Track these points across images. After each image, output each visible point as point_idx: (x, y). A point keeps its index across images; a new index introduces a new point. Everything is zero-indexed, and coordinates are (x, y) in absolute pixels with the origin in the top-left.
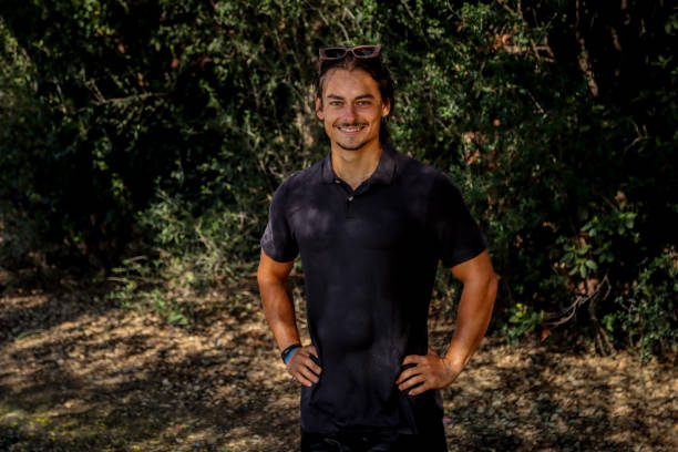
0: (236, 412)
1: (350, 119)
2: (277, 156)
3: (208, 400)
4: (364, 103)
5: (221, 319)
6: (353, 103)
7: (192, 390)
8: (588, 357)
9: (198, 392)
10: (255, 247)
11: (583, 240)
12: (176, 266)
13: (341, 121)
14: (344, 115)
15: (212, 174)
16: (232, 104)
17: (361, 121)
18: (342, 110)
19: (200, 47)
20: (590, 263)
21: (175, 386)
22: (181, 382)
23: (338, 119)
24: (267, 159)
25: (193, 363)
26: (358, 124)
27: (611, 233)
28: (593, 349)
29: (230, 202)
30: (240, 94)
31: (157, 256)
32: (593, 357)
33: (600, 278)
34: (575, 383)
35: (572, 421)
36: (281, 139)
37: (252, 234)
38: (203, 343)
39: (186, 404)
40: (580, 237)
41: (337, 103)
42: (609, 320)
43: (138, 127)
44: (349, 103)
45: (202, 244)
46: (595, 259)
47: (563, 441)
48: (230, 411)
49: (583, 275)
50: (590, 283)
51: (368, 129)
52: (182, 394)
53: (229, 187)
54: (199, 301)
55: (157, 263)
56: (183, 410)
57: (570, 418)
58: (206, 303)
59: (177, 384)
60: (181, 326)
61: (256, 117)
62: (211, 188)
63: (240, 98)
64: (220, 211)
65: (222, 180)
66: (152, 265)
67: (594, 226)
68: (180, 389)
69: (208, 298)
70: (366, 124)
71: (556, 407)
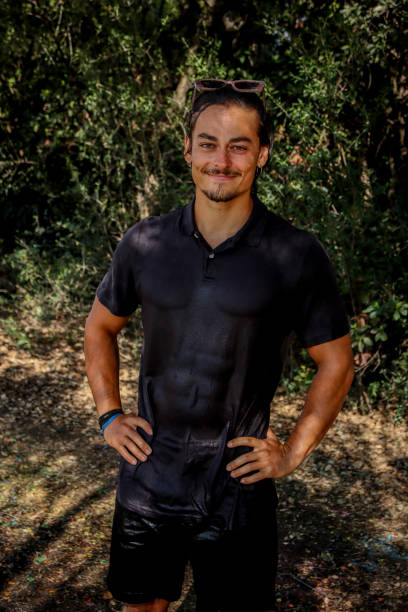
0: (59, 432)
1: (222, 165)
2: (118, 223)
3: (35, 418)
4: (239, 148)
5: (59, 347)
6: (227, 146)
7: (24, 407)
8: (350, 413)
9: (29, 409)
10: (92, 293)
11: (363, 321)
12: (29, 301)
13: (211, 167)
14: (216, 160)
15: (65, 232)
16: (88, 177)
17: (233, 169)
18: (213, 154)
19: (68, 133)
20: (367, 340)
21: (11, 402)
22: (16, 399)
23: (207, 164)
24: (109, 224)
25: (29, 383)
26: (228, 172)
27: (388, 317)
28: (355, 408)
29: (77, 255)
30: (94, 169)
31: (15, 291)
32: (354, 414)
33: (373, 353)
34: (343, 437)
35: (343, 473)
36: (124, 210)
37: (92, 283)
38: (41, 366)
39: (17, 419)
40: (360, 317)
41: (209, 145)
42: (374, 386)
43: (10, 186)
44: (223, 146)
45: (49, 286)
46: (372, 337)
47: (336, 492)
48: (53, 430)
49: (361, 349)
50: (365, 357)
51: (239, 180)
52: (16, 409)
53: (77, 243)
54: (45, 330)
55: (13, 296)
56: (12, 424)
57: (342, 470)
58: (49, 333)
59: (13, 400)
60: (26, 349)
61: (105, 189)
62: (63, 243)
63: (94, 172)
64: (67, 261)
65: (73, 237)
66: (9, 298)
67: (376, 309)
68: (15, 405)
69: (52, 329)
70: (238, 174)
71: (329, 458)
